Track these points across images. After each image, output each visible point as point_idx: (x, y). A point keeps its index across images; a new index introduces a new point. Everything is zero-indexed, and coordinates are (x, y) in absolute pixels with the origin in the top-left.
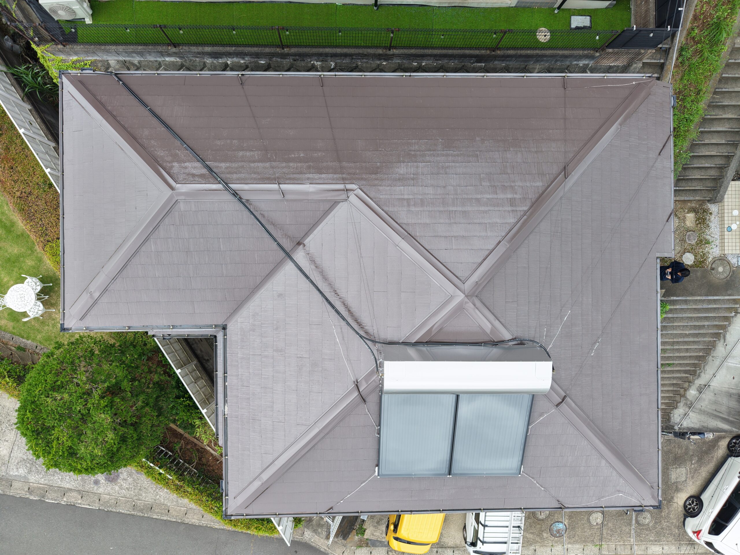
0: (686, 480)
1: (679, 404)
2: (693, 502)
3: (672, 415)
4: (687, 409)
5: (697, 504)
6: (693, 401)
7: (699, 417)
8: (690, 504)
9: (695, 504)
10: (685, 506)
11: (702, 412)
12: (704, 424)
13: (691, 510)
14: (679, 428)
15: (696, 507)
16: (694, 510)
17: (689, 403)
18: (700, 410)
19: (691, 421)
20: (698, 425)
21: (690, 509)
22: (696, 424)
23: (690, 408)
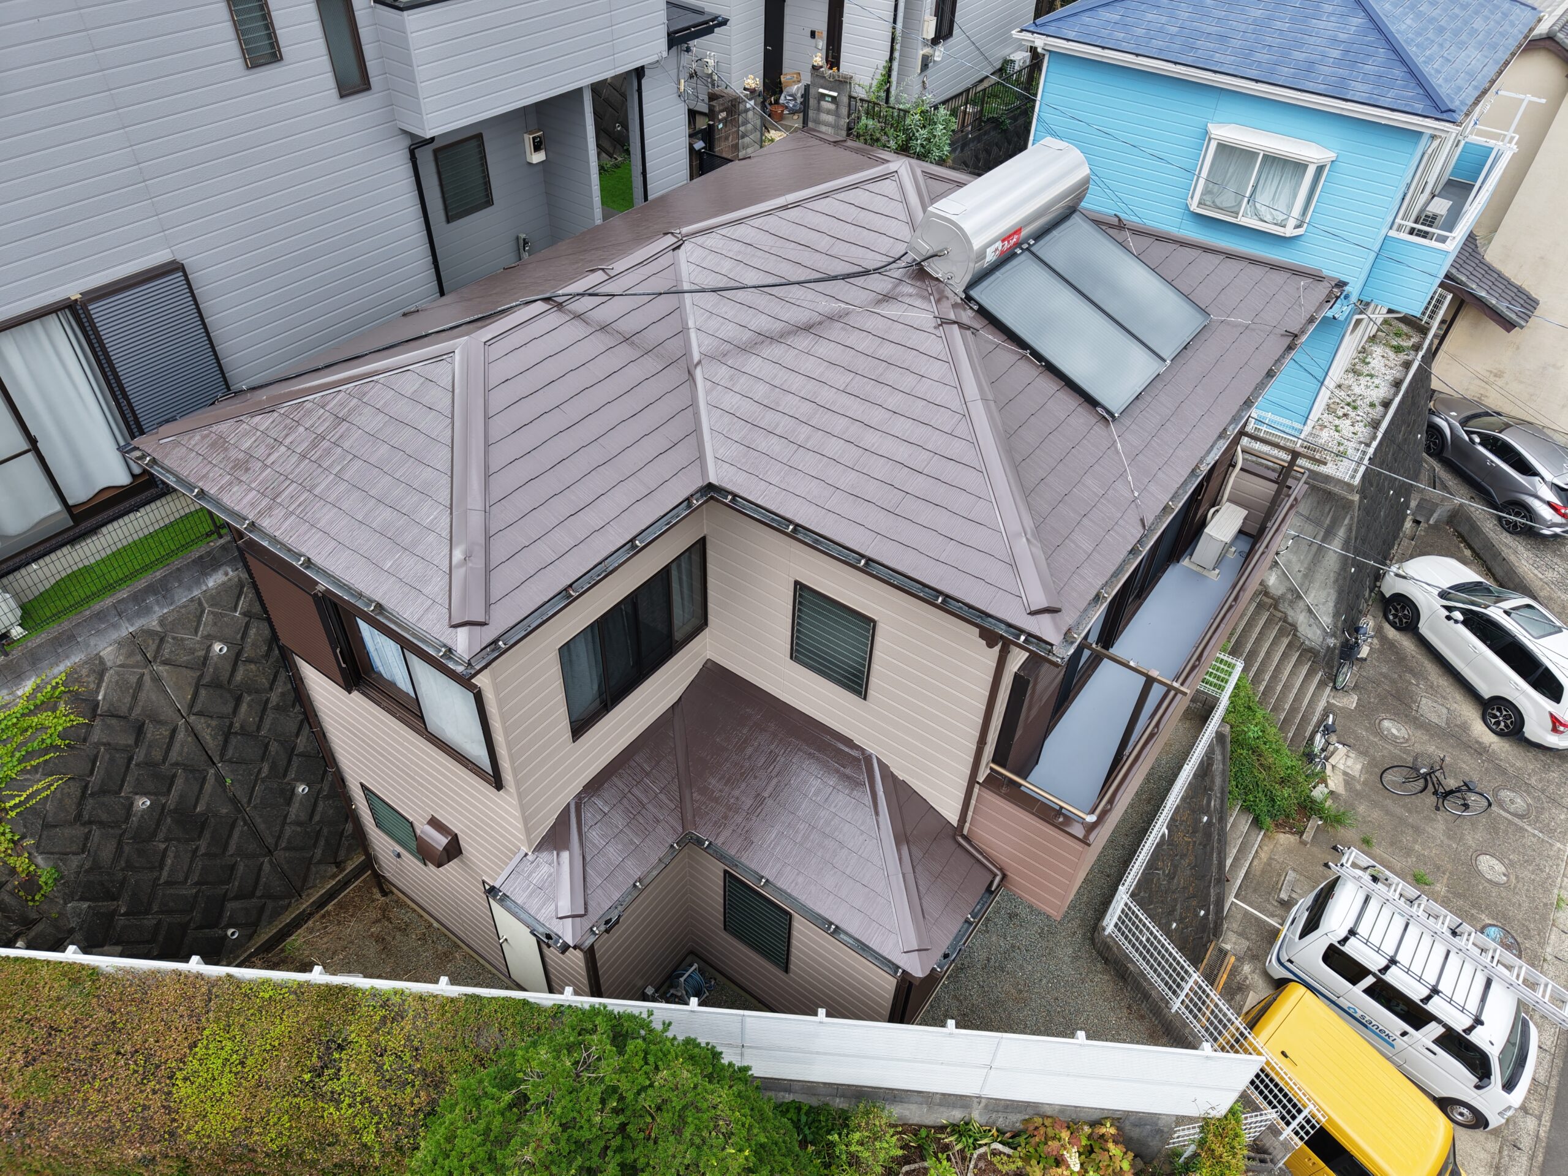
0: (1448, 709)
1: (1290, 620)
2: (1495, 717)
3: (1307, 642)
4: (1301, 604)
5: (1499, 710)
6: (1288, 584)
7: (1317, 585)
8: (1498, 723)
9: (1498, 714)
10: (1500, 734)
11: (1309, 575)
12: (1332, 580)
13: (1509, 722)
14: (1334, 635)
15: (1505, 713)
16: (1509, 717)
17: (1289, 596)
18: (1305, 576)
19: (1324, 604)
20: (1332, 591)
21: (1506, 726)
22: (1329, 594)
23: (1299, 597)
